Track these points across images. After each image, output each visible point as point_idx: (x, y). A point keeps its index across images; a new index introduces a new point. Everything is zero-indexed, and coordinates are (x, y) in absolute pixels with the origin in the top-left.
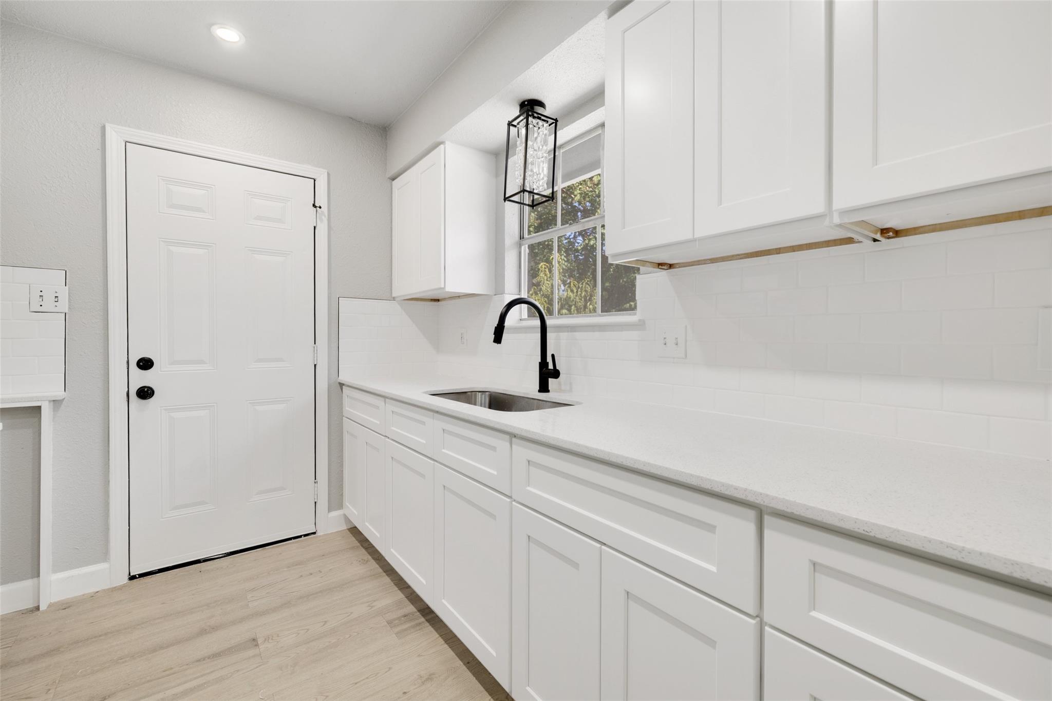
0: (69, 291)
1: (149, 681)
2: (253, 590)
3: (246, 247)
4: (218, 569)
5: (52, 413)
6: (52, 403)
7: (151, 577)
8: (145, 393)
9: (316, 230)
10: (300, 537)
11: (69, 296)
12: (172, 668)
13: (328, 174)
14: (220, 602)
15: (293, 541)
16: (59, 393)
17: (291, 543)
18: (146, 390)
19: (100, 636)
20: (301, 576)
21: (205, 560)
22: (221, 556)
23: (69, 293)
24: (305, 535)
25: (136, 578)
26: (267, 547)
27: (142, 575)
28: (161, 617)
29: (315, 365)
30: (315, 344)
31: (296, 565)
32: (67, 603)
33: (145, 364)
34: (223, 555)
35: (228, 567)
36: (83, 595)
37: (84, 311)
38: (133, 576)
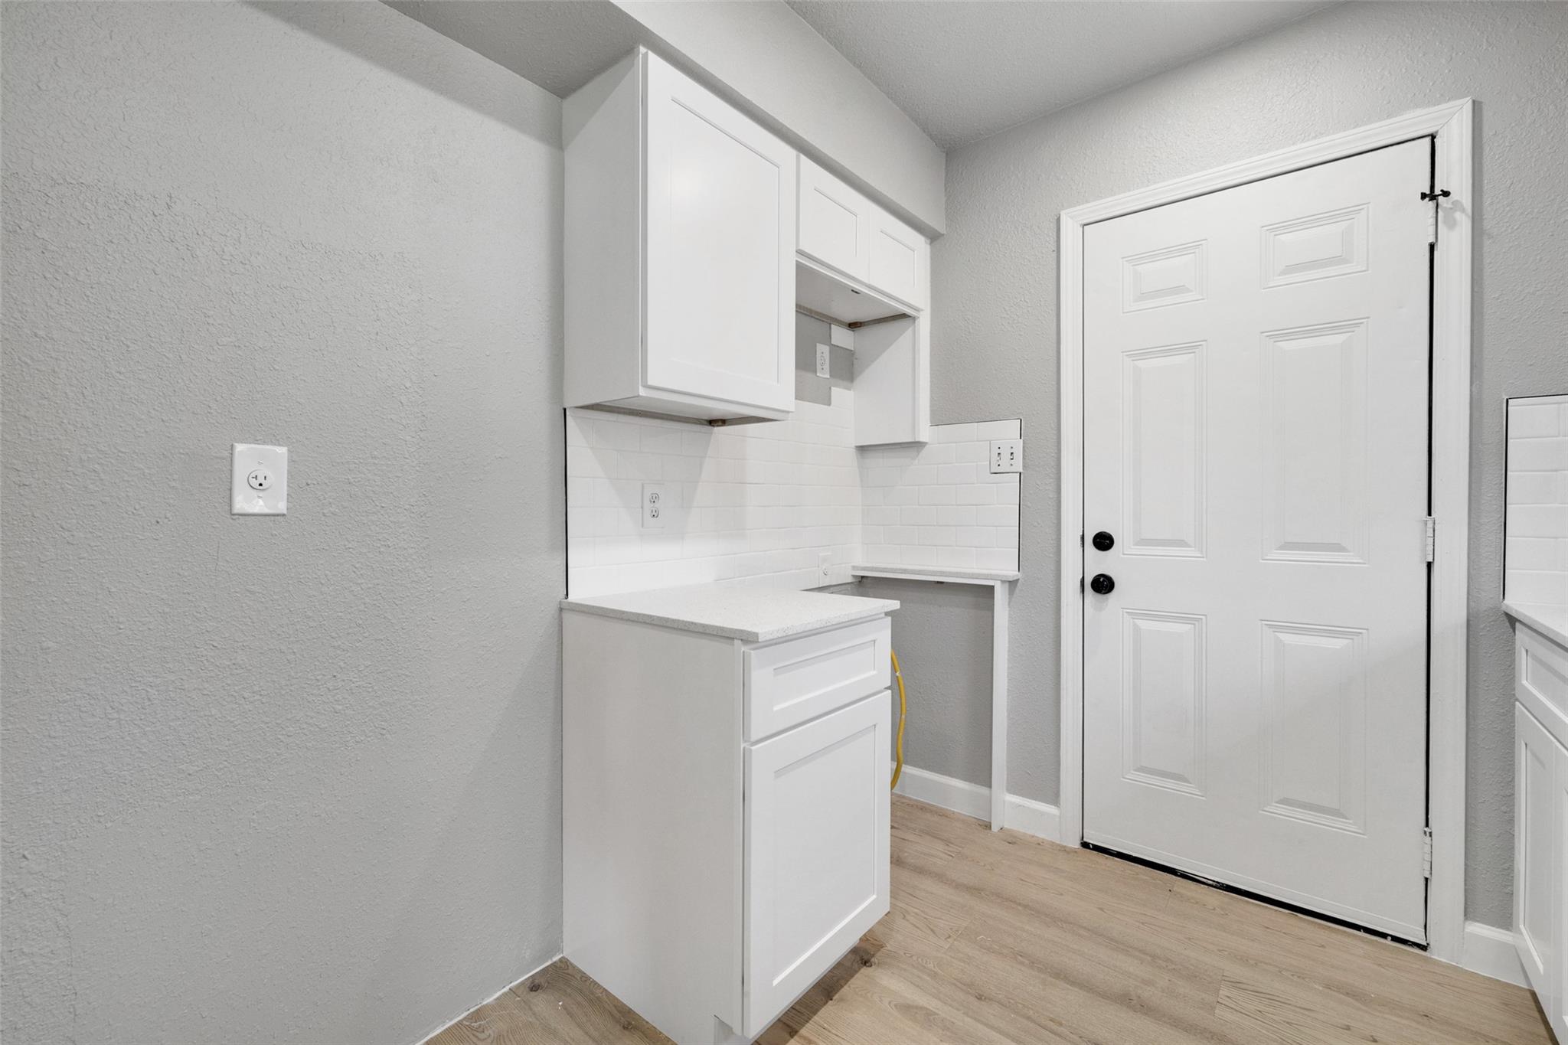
0: (1023, 443)
1: (1029, 1018)
2: (1236, 984)
3: (1263, 333)
4: (1197, 903)
5: (1008, 596)
6: (1007, 585)
7: (1107, 858)
8: (1103, 585)
9: (1436, 253)
10: (1384, 935)
11: (1024, 451)
12: (1061, 1024)
13: (1477, 107)
14: (1174, 966)
15: (1361, 934)
16: (1012, 572)
17: (1354, 935)
18: (1101, 580)
19: (1020, 904)
20: (1348, 1028)
21: (1184, 876)
22: (1211, 882)
23: (1024, 447)
24: (1395, 939)
25: (1088, 848)
26: (1300, 915)
27: (1098, 849)
28: (1089, 930)
29: (1429, 565)
30: (1430, 514)
31: (1348, 994)
32: (1015, 837)
33: (1104, 542)
34: (1214, 884)
35: (1214, 909)
36: (1033, 837)
37: (1037, 469)
38: (1085, 843)
